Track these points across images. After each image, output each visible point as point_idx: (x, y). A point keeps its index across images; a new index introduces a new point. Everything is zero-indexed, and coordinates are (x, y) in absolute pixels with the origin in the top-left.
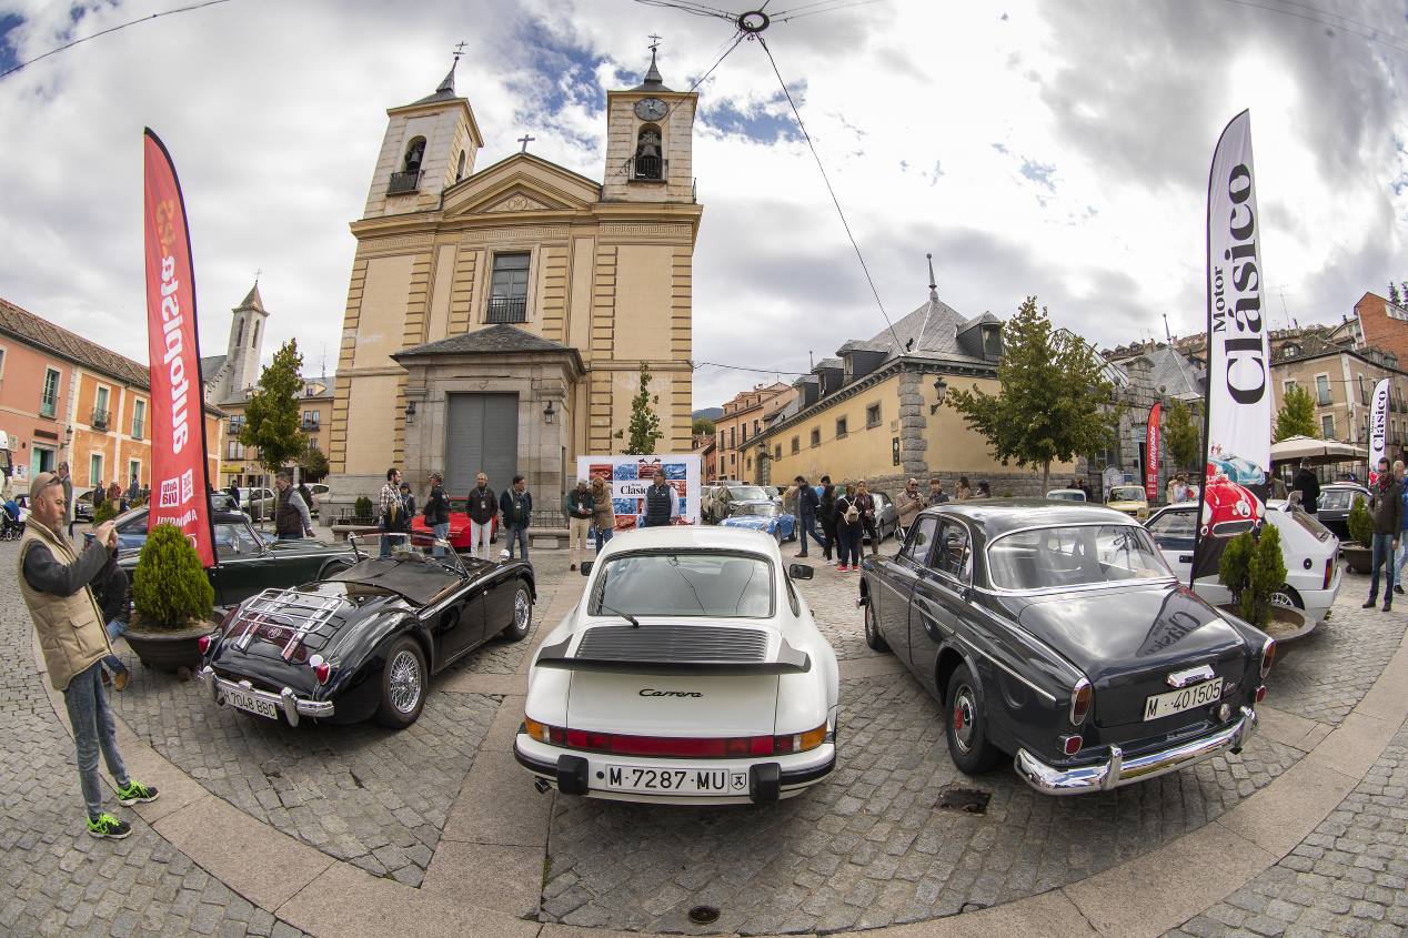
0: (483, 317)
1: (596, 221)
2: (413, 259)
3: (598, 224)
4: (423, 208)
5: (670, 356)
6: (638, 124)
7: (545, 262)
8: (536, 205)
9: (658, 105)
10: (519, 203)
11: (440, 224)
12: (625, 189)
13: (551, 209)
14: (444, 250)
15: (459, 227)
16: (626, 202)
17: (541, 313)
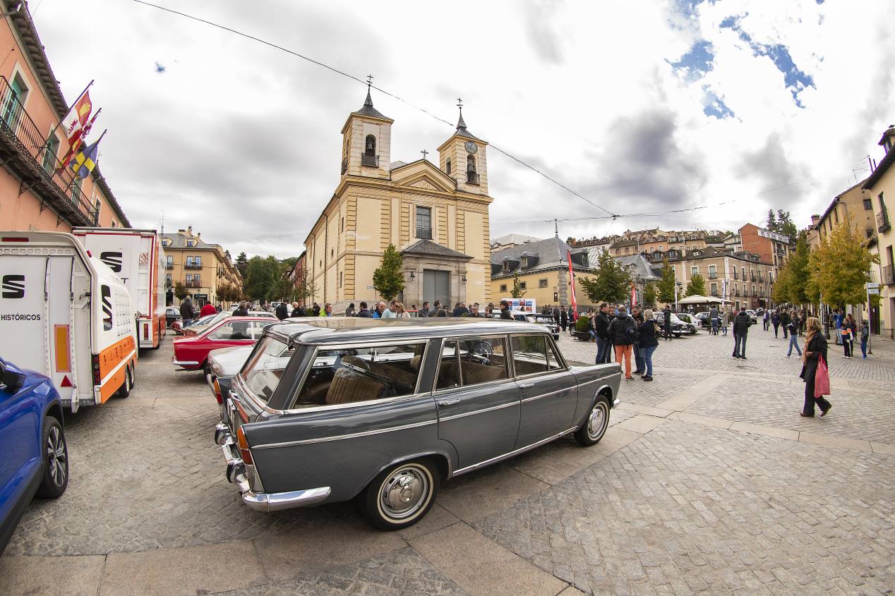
0: (415, 235)
1: (456, 199)
2: (380, 202)
3: (456, 200)
4: (382, 177)
5: (483, 258)
6: (467, 154)
7: (437, 214)
8: (432, 187)
9: (473, 146)
10: (424, 184)
11: (392, 187)
12: (466, 186)
13: (439, 190)
14: (394, 200)
15: (400, 191)
16: (466, 192)
17: (438, 237)
